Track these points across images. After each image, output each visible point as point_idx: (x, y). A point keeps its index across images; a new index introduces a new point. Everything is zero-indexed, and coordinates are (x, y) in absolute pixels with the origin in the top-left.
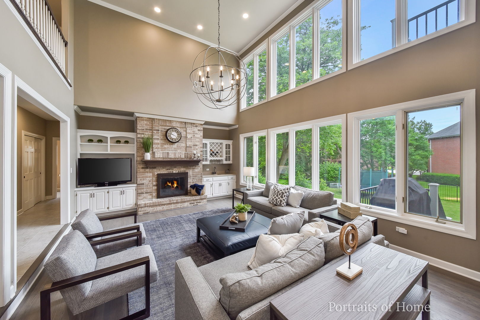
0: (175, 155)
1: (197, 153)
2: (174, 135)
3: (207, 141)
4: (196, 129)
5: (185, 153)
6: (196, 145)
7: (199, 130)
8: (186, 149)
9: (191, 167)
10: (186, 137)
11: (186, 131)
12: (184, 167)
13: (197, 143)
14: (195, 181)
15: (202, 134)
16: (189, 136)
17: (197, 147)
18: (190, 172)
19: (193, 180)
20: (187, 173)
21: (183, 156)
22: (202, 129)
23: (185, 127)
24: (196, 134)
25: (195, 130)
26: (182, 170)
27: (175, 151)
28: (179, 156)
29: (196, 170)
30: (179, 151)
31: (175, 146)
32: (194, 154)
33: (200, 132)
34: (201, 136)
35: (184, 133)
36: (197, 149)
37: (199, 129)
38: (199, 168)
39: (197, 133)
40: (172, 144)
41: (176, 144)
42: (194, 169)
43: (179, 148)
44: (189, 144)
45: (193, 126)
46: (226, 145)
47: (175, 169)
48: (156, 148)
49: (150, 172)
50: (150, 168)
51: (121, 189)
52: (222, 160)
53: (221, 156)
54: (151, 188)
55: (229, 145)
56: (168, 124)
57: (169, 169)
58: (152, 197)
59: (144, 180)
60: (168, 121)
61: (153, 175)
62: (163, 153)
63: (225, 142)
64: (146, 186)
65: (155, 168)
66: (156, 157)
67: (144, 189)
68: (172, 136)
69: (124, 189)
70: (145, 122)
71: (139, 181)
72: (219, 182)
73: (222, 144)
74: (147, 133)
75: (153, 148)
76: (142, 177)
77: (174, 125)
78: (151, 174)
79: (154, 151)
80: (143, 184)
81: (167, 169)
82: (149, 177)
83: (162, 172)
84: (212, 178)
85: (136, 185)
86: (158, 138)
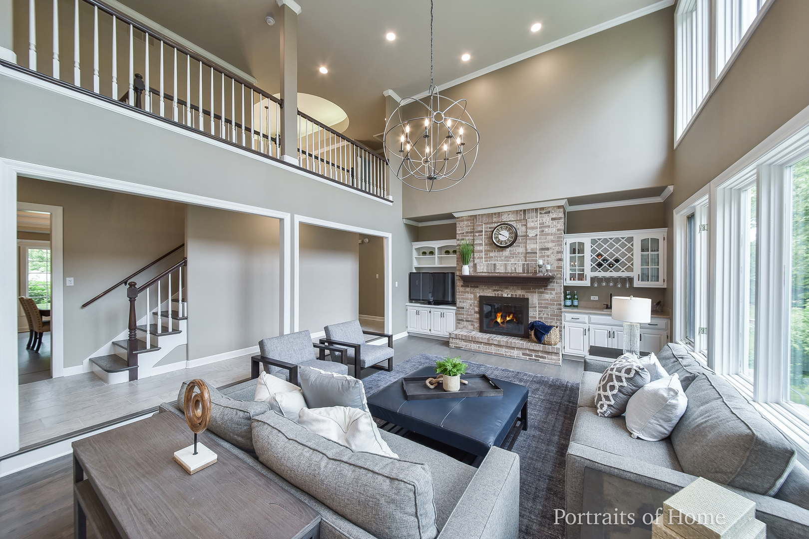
0: (506, 268)
1: (546, 264)
2: (504, 236)
3: (586, 239)
4: (547, 219)
5: (524, 265)
6: (548, 249)
7: (553, 219)
8: (525, 257)
9: (537, 290)
10: (526, 236)
11: (526, 225)
12: (522, 289)
13: (550, 245)
14: (545, 316)
15: (561, 225)
16: (531, 234)
17: (548, 253)
18: (534, 299)
19: (539, 314)
20: (528, 299)
21: (520, 270)
22: (561, 215)
23: (525, 219)
24: (546, 227)
25: (544, 221)
26: (519, 293)
27: (505, 261)
28: (513, 269)
29: (547, 296)
30: (513, 261)
31: (507, 252)
32: (540, 267)
33: (555, 222)
34: (558, 230)
35: (521, 231)
36: (548, 256)
37: (554, 216)
38: (554, 293)
39: (550, 224)
40: (502, 251)
41: (508, 249)
42: (542, 293)
43: (513, 255)
44: (531, 246)
45: (541, 213)
46: (644, 242)
47: (506, 291)
48: (478, 258)
49: (471, 293)
50: (471, 287)
51: (442, 311)
52: (631, 280)
53: (630, 269)
54: (471, 315)
55: (656, 241)
56: (495, 220)
57: (497, 290)
58: (474, 328)
59: (463, 302)
60: (495, 214)
61: (475, 297)
62: (488, 265)
63: (639, 236)
64: (466, 311)
65: (477, 287)
66: (477, 271)
67: (463, 314)
68: (501, 238)
69: (445, 311)
70: (465, 223)
71: (459, 304)
72: (609, 328)
73: (630, 240)
74: (467, 238)
75: (474, 258)
76: (462, 298)
77: (505, 218)
78: (472, 296)
79: (475, 262)
80: (463, 308)
81: (494, 290)
82: (471, 299)
83: (486, 295)
84: (586, 317)
85: (455, 308)
86: (481, 242)
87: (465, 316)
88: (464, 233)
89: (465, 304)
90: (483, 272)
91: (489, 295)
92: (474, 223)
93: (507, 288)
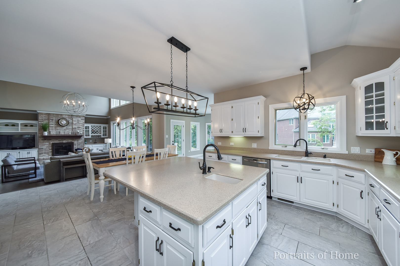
0: (65, 133)
1: (80, 132)
2: (64, 122)
3: (90, 125)
4: (80, 119)
5: (72, 132)
6: (80, 128)
7: (81, 119)
8: (72, 130)
9: (76, 140)
10: (73, 123)
11: (72, 120)
12: (71, 139)
13: (81, 126)
14: (79, 147)
15: (84, 121)
16: (74, 123)
17: (80, 129)
18: (75, 142)
19: (77, 147)
20: (73, 142)
21: (70, 134)
22: (84, 118)
23: (72, 118)
24: (79, 121)
25: (79, 119)
26: (70, 141)
27: (64, 130)
28: (68, 133)
29: (80, 141)
30: (67, 131)
31: (65, 128)
32: (78, 132)
33: (82, 120)
34: (83, 122)
35: (70, 121)
36: (80, 130)
37: (82, 118)
38: (82, 140)
39: (81, 120)
40: (63, 127)
41: (65, 127)
42: (78, 140)
43: (67, 129)
44: (74, 126)
45: (77, 117)
46: (104, 127)
47: (64, 140)
48: (51, 129)
49: (47, 142)
50: (47, 140)
51: (28, 151)
52: (100, 136)
53: (100, 133)
54: (48, 151)
55: (106, 127)
56: (59, 116)
57: (61, 141)
58: (49, 155)
59: (43, 146)
60: (60, 114)
61: (50, 144)
62: (56, 132)
63: (102, 126)
64: (44, 149)
65: (51, 140)
66: (51, 134)
67: (43, 151)
68: (62, 123)
69: (30, 151)
70: (44, 115)
71: (40, 147)
72: (97, 148)
73: (100, 126)
74: (45, 121)
75: (49, 129)
76: (42, 145)
77: (64, 116)
78: (48, 143)
79: (50, 130)
80: (43, 148)
81: (59, 141)
82: (47, 145)
83: (55, 142)
84: (91, 145)
85: (38, 149)
86: (53, 123)
87: (44, 152)
88: (43, 119)
89: (44, 147)
90: (54, 134)
91: (57, 142)
92: (49, 116)
93: (65, 140)
